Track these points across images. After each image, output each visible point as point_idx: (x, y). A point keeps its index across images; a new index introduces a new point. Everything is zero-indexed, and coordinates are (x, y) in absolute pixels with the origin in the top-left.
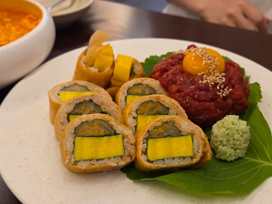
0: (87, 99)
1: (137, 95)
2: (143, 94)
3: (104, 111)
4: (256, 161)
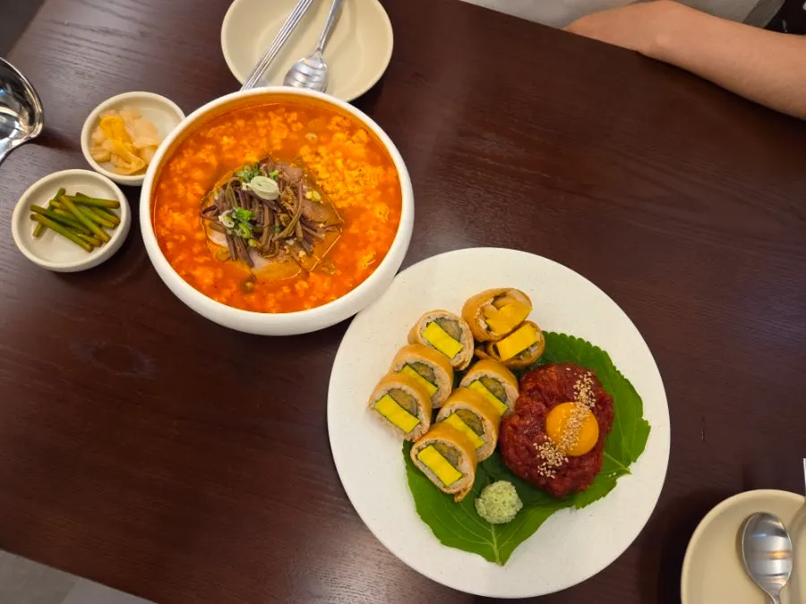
0: (430, 366)
1: (487, 388)
2: (493, 392)
3: (436, 383)
4: (494, 536)
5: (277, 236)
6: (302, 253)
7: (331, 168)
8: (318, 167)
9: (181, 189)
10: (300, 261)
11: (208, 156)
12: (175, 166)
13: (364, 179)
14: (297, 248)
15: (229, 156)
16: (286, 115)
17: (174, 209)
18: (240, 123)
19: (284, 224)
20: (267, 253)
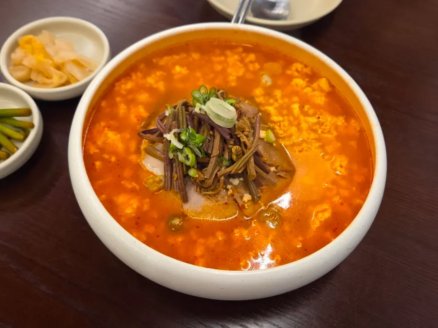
5: (224, 170)
6: (247, 197)
7: (285, 112)
8: (271, 109)
9: (122, 109)
10: (243, 207)
11: (157, 82)
12: (120, 86)
13: (323, 127)
14: (242, 190)
15: (180, 86)
16: (244, 55)
17: (110, 127)
18: (196, 56)
19: (234, 157)
20: (207, 189)
